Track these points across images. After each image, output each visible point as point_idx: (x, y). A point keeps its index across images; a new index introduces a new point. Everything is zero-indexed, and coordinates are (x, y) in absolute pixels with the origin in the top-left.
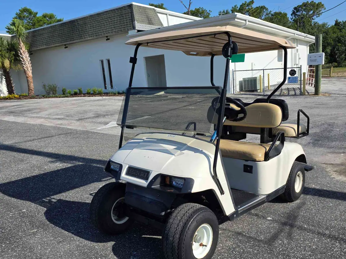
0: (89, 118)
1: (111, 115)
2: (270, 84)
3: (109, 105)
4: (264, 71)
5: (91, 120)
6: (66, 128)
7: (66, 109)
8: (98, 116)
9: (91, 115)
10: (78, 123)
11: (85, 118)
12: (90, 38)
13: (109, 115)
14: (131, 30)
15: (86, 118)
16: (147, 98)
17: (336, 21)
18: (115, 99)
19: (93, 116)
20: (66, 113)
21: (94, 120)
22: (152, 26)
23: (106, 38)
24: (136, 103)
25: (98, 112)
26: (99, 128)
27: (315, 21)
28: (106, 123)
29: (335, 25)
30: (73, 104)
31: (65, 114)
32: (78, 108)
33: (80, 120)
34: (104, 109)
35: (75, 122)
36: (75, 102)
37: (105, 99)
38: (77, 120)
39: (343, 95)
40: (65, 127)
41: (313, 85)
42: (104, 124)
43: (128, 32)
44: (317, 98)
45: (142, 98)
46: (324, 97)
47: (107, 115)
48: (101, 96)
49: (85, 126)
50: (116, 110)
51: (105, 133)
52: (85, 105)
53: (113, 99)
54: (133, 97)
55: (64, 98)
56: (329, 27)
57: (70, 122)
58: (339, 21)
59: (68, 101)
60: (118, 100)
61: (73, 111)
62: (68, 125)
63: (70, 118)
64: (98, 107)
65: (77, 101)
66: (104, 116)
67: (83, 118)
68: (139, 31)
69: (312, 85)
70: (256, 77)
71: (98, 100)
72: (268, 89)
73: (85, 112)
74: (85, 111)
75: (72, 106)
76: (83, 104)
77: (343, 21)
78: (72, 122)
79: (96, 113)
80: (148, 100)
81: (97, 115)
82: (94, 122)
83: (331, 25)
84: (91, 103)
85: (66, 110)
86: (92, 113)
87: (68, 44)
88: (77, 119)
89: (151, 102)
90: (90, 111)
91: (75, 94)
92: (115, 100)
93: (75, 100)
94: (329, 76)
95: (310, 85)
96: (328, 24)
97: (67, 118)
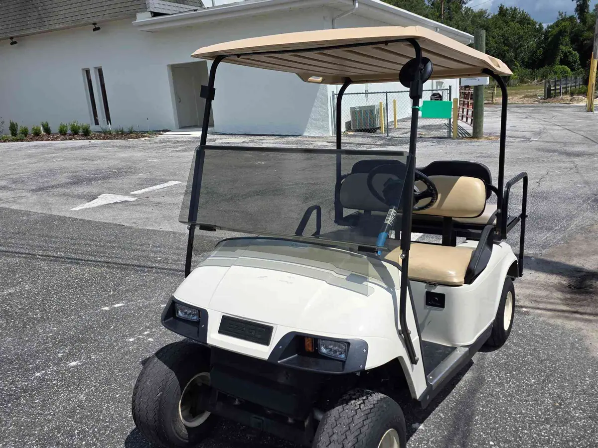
0: (58, 186)
1: (104, 178)
2: (398, 118)
3: (100, 158)
4: (386, 94)
5: (61, 190)
6: (8, 209)
7: (15, 166)
8: (77, 181)
9: (63, 179)
10: (34, 198)
11: (49, 187)
12: (61, 26)
13: (99, 180)
14: (141, 12)
15: (53, 187)
16: (175, 143)
17: (501, 8)
18: (115, 144)
19: (69, 180)
20: (12, 176)
21: (68, 191)
22: (182, 5)
23: (93, 27)
24: (154, 154)
25: (77, 174)
26: (77, 209)
27: (467, 5)
28: (93, 197)
29: (498, 14)
30: (30, 156)
31: (9, 177)
32: (38, 164)
33: (40, 189)
34: (90, 166)
35: (28, 194)
36: (33, 151)
37: (94, 146)
38: (33, 191)
39: (519, 138)
40: (6, 206)
41: (469, 121)
42: (88, 199)
43: (136, 17)
44: (478, 144)
45: (168, 144)
46: (489, 143)
47: (95, 179)
48: (88, 139)
49: (48, 203)
50: (114, 169)
51: (87, 219)
52: (54, 157)
53: (112, 144)
54: (150, 141)
55: (14, 143)
56: (490, 17)
57: (18, 195)
58: (505, 8)
59: (20, 149)
60: (119, 147)
61: (29, 169)
62: (14, 202)
63: (19, 186)
64: (80, 162)
65: (39, 150)
66: (89, 181)
67: (46, 185)
68: (155, 14)
69: (467, 121)
70: (374, 106)
71: (80, 148)
72: (393, 127)
73: (52, 172)
74: (51, 170)
75: (27, 160)
76: (50, 155)
77: (511, 9)
78: (23, 194)
79: (74, 174)
80: (177, 147)
81: (75, 180)
82: (68, 195)
83: (492, 15)
84: (66, 154)
85: (15, 169)
86: (66, 175)
87: (17, 36)
88: (34, 188)
89: (183, 151)
90: (63, 170)
91: (37, 135)
92: (113, 147)
93: (35, 146)
94: (490, 102)
95: (465, 119)
96: (488, 12)
97: (14, 186)
